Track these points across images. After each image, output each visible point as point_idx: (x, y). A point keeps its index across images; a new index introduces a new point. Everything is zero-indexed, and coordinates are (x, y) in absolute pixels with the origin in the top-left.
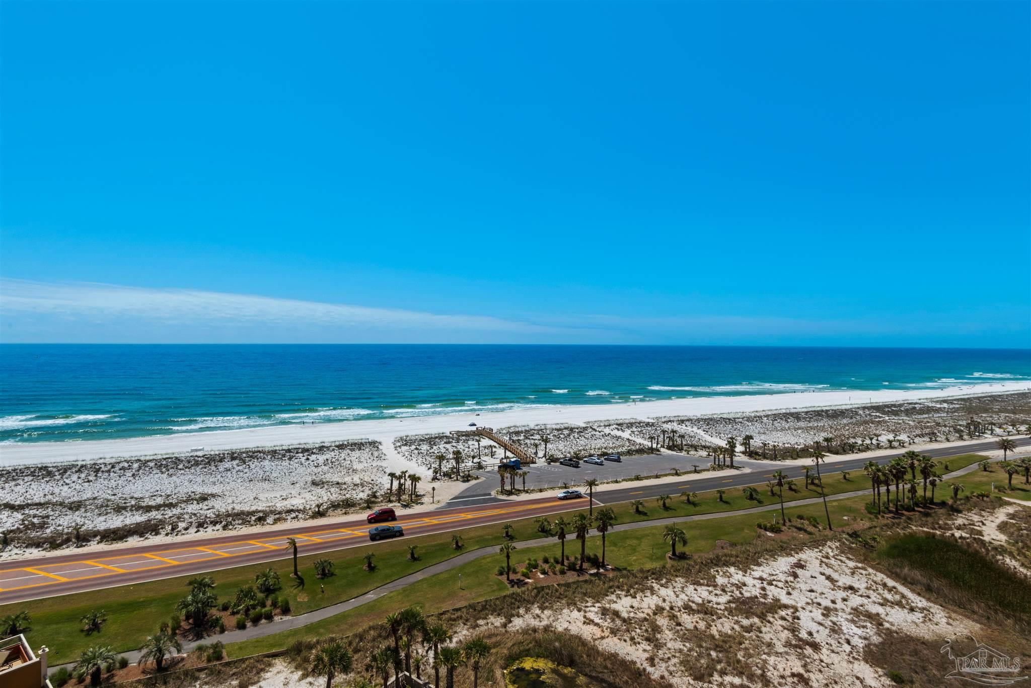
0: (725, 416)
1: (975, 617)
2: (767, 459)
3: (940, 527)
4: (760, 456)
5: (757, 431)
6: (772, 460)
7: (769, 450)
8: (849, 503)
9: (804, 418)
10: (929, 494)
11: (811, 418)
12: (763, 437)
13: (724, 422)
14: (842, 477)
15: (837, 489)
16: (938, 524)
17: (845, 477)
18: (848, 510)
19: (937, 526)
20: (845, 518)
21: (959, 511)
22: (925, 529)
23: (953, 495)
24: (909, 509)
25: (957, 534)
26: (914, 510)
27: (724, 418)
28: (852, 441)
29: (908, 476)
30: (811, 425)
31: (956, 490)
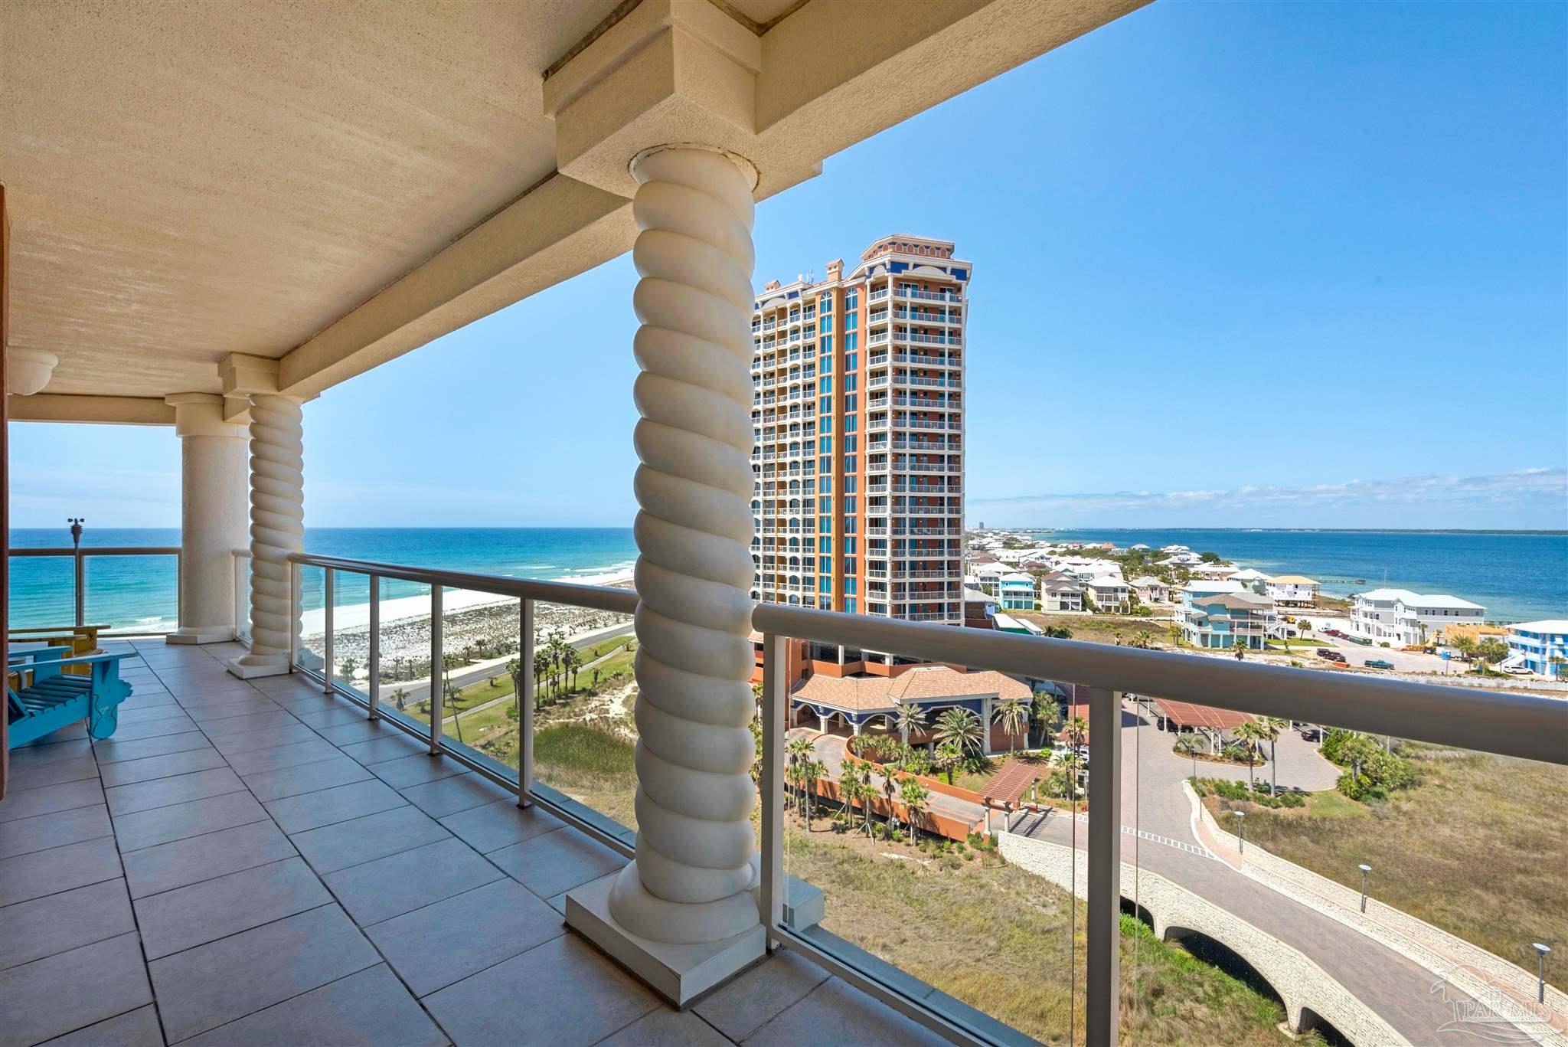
0: (349, 632)
1: (583, 791)
2: (401, 680)
3: (575, 715)
4: (391, 677)
5: (394, 646)
6: (406, 680)
7: (406, 667)
8: (491, 712)
9: (461, 621)
10: (570, 684)
11: (469, 620)
12: (401, 653)
13: (346, 641)
14: (489, 684)
15: (479, 700)
16: (574, 711)
17: (492, 682)
18: (488, 719)
19: (572, 714)
20: (482, 730)
21: (595, 694)
22: (561, 720)
23: (593, 680)
24: (552, 703)
25: (588, 718)
26: (555, 704)
27: (347, 635)
28: (512, 640)
29: (552, 667)
30: (468, 628)
31: (596, 674)
